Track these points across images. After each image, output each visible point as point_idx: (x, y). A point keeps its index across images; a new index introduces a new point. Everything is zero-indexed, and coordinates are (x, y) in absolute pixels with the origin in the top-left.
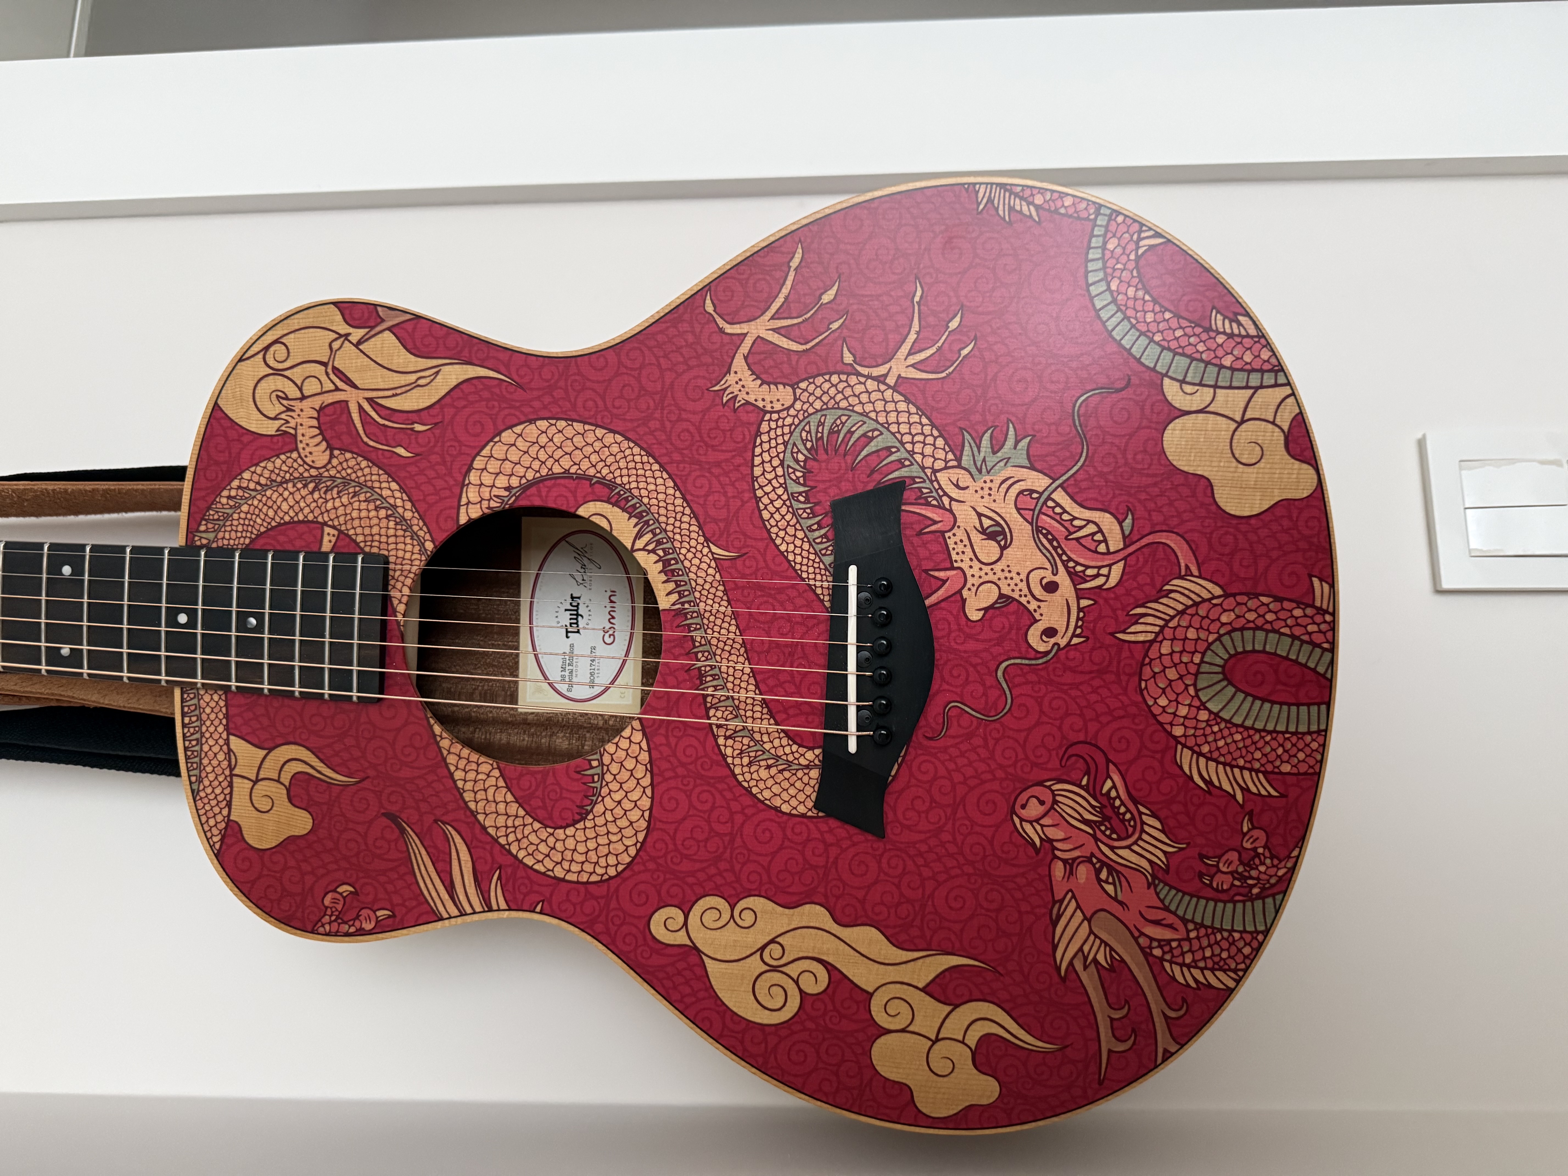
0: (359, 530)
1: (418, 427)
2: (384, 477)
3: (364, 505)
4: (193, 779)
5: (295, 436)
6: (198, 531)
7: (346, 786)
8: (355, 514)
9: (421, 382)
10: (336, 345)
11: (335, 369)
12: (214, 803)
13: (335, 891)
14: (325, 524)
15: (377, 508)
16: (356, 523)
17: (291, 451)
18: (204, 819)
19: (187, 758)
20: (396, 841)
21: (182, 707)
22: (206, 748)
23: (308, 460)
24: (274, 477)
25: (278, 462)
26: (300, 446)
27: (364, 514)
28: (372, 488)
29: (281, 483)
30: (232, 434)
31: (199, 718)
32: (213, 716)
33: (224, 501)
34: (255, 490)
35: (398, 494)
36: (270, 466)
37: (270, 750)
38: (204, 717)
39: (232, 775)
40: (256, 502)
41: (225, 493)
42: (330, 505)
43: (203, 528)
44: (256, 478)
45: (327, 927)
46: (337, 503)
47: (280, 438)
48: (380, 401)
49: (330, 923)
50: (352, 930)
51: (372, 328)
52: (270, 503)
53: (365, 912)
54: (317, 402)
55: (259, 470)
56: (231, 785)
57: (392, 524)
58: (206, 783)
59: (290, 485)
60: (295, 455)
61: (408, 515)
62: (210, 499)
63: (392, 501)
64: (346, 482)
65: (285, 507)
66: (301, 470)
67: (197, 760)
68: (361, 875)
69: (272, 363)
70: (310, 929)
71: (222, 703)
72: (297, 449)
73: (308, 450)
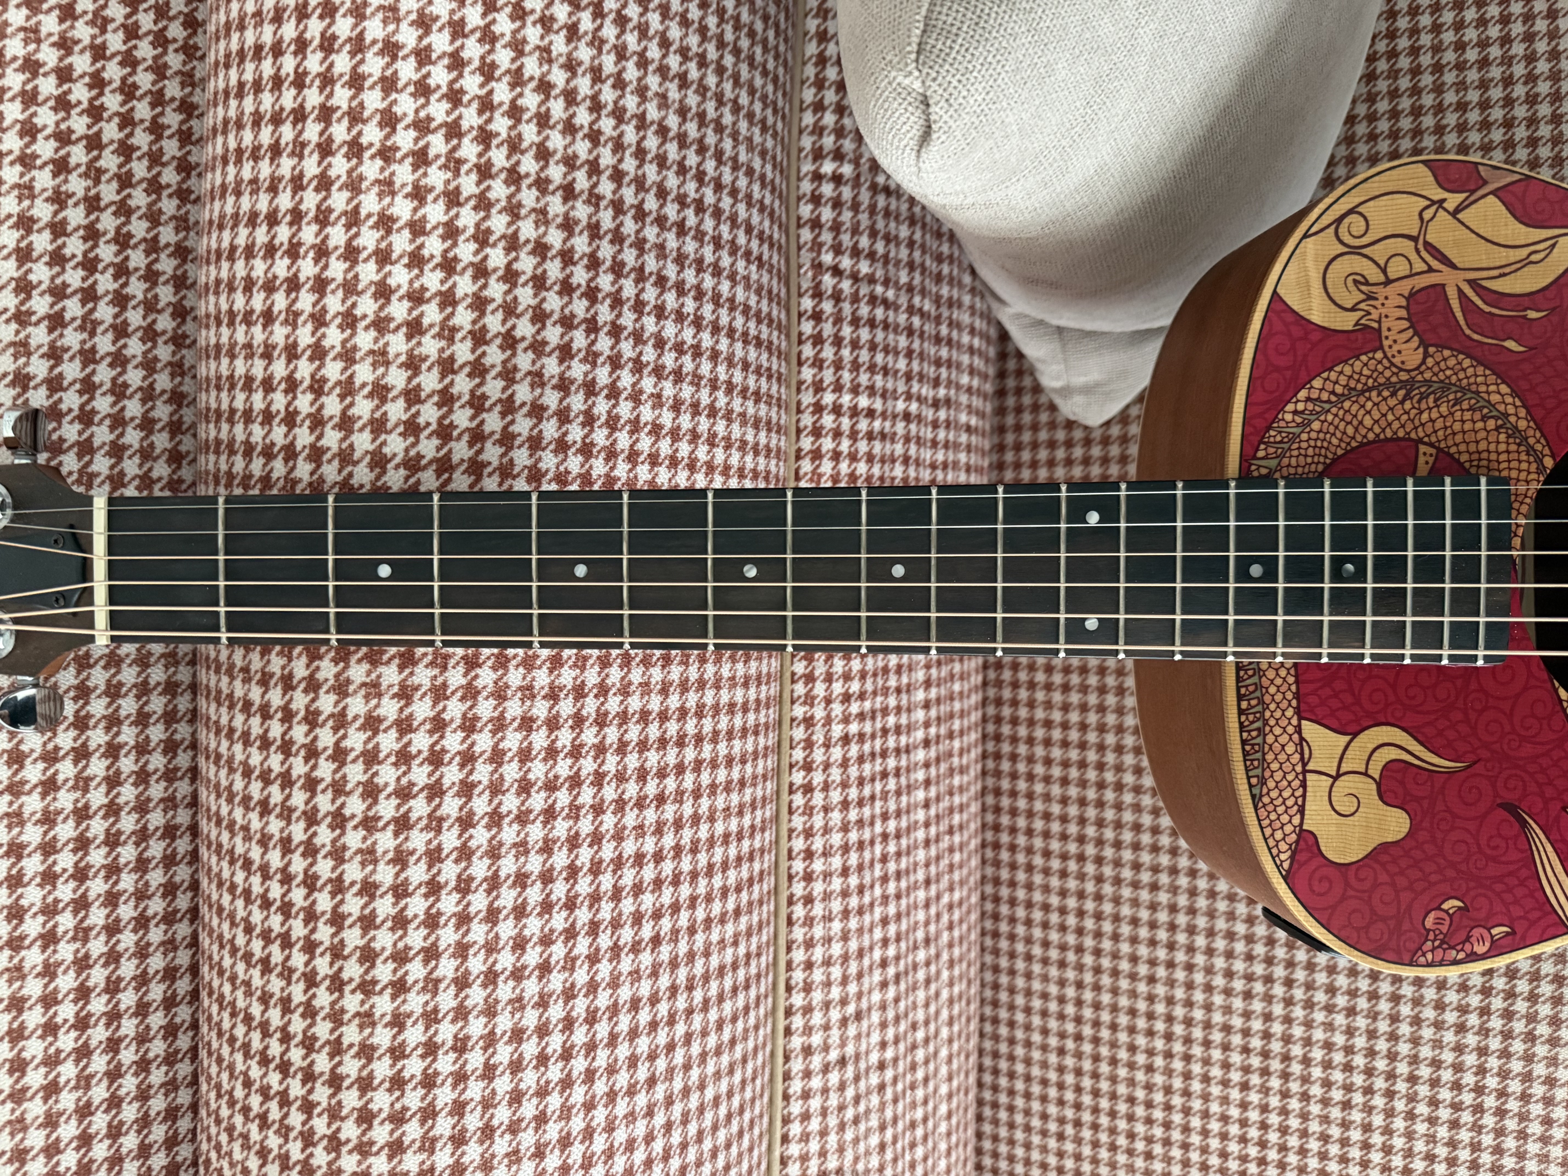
0: (1463, 447)
1: (1532, 314)
2: (1492, 379)
3: (1467, 415)
4: (1254, 781)
5: (1379, 331)
6: (1255, 457)
7: (1451, 773)
8: (1457, 426)
9: (1534, 258)
10: (1427, 215)
11: (1427, 244)
12: (1281, 809)
13: (1439, 908)
14: (1420, 441)
15: (1484, 419)
16: (1459, 438)
17: (1375, 351)
18: (1268, 831)
19: (1245, 754)
20: (1516, 837)
21: (1238, 689)
22: (1270, 739)
23: (1397, 361)
24: (1352, 384)
25: (1358, 365)
26: (1386, 343)
27: (1468, 426)
28: (1478, 393)
29: (1363, 392)
30: (1296, 332)
31: (1261, 701)
32: (1279, 697)
33: (1289, 417)
34: (1328, 401)
35: (1509, 399)
36: (1348, 370)
37: (1355, 735)
38: (1267, 699)
39: (1305, 772)
40: (1330, 417)
41: (1290, 407)
42: (1425, 416)
43: (1261, 454)
44: (1329, 386)
45: (1429, 956)
46: (1435, 415)
47: (1360, 336)
48: (1484, 283)
49: (1432, 951)
50: (1461, 955)
51: (1473, 192)
52: (1348, 418)
53: (1476, 932)
54: (1405, 287)
55: (1333, 375)
56: (1304, 785)
57: (1502, 437)
58: (1271, 784)
59: (1374, 394)
60: (1379, 355)
61: (1522, 424)
62: (1269, 416)
63: (1501, 408)
64: (1446, 386)
65: (1368, 422)
66: (1387, 373)
67: (1259, 755)
68: (1472, 884)
69: (1347, 239)
70: (1406, 959)
71: (1291, 679)
72: (1381, 347)
73: (1396, 348)
